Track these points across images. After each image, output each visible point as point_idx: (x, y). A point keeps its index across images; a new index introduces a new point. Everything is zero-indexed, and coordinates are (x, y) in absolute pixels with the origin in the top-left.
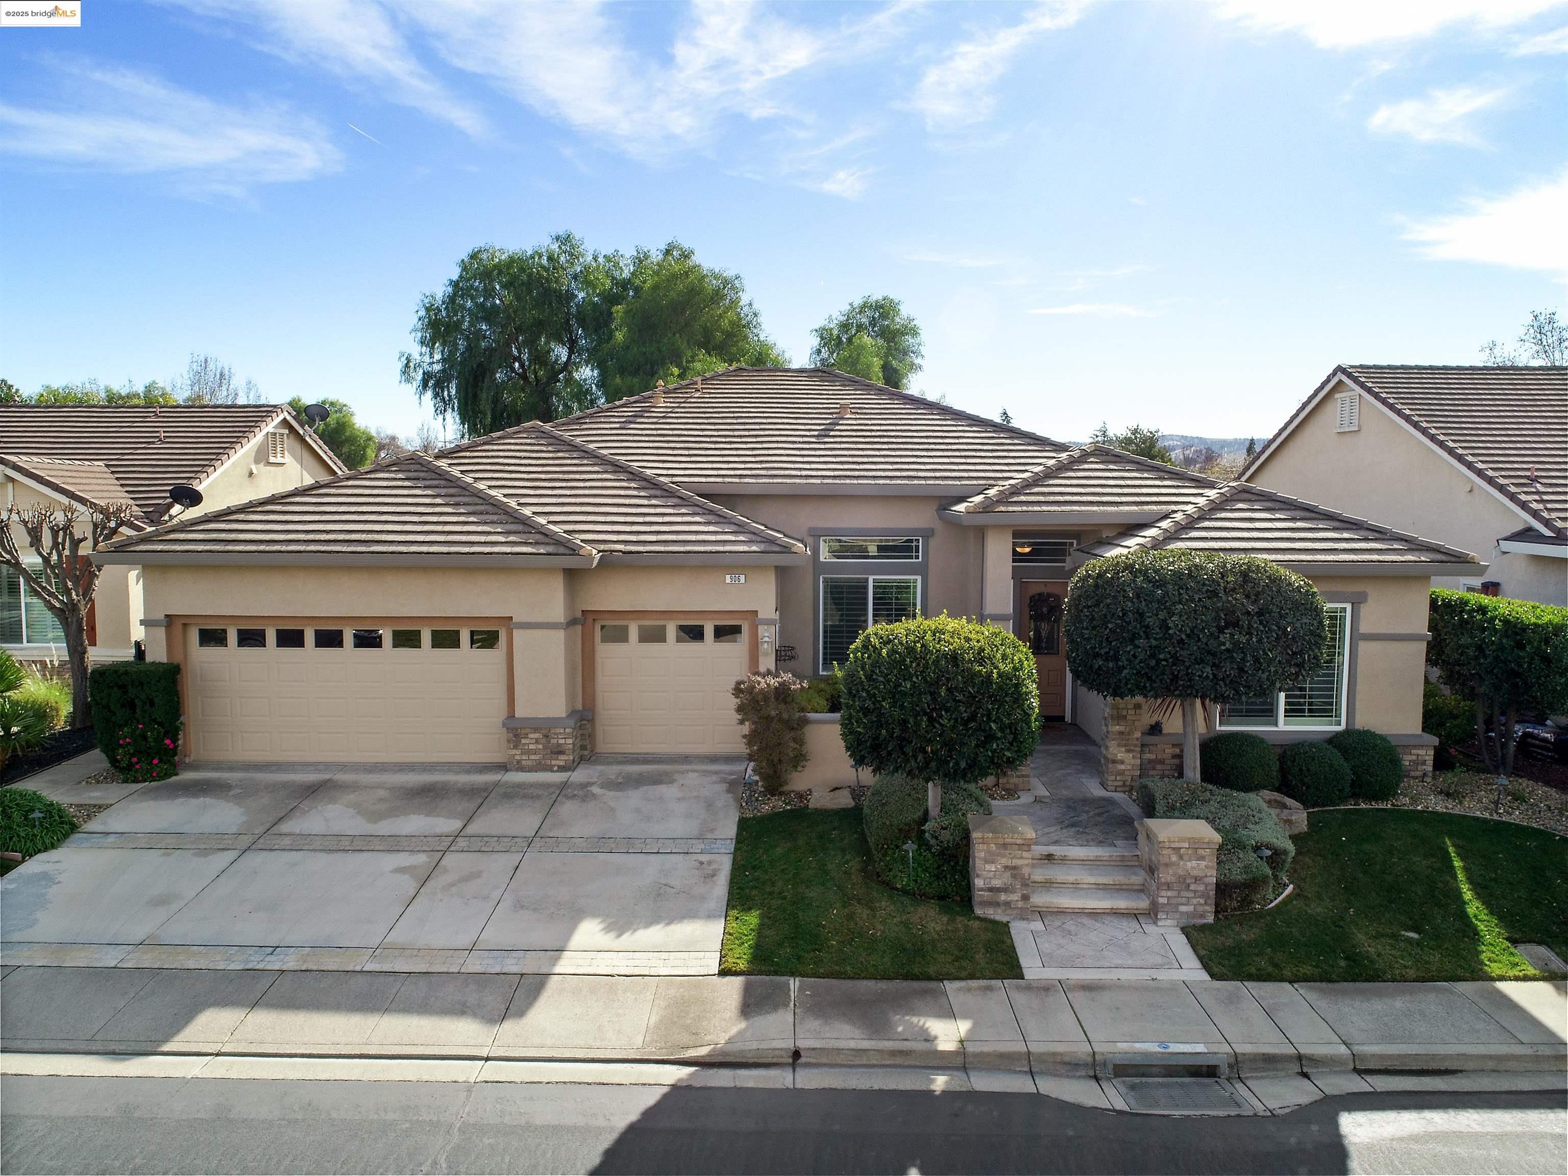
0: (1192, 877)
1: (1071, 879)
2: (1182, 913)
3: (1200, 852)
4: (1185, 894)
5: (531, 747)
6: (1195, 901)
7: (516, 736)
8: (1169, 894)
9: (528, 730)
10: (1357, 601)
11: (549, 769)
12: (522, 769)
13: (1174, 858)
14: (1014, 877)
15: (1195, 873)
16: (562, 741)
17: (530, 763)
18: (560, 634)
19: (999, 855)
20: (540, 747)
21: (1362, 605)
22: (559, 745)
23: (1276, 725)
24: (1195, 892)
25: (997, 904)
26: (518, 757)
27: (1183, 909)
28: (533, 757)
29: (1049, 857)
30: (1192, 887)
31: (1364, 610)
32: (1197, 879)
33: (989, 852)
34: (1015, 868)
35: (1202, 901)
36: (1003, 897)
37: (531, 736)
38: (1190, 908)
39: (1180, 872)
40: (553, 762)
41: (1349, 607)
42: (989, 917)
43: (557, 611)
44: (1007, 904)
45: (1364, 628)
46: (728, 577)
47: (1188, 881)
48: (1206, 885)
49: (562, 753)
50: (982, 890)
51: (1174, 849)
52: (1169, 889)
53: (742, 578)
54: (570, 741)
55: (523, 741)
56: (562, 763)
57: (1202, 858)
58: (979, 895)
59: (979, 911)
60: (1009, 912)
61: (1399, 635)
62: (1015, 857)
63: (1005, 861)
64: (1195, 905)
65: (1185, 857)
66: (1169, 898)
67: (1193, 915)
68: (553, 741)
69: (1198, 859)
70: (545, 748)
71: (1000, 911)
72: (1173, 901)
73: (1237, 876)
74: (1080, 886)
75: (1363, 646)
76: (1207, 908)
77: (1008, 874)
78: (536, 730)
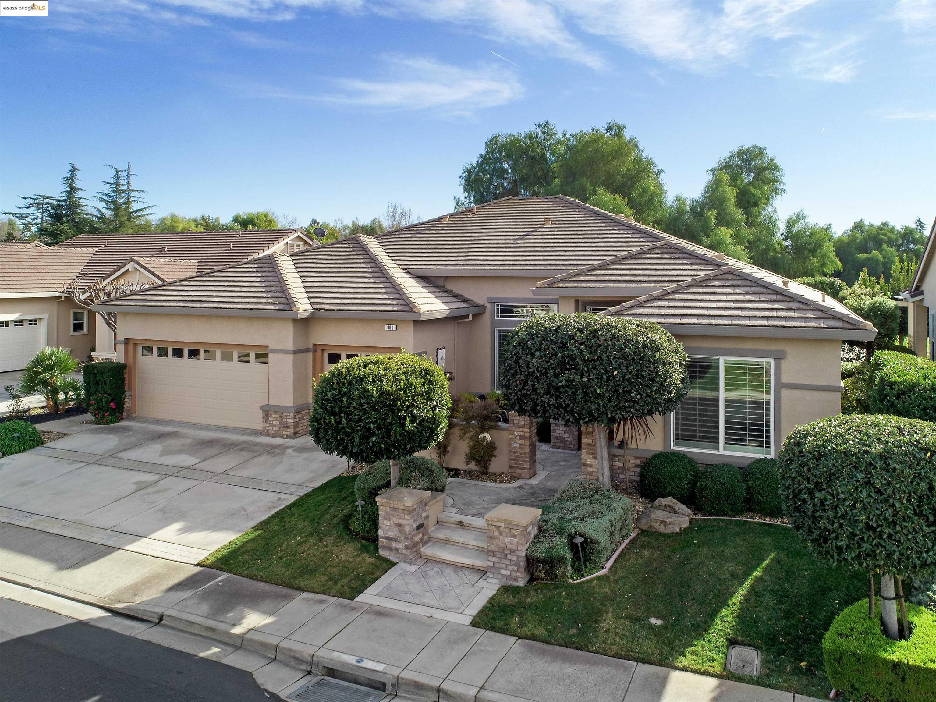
0: (508, 549)
1: (461, 540)
2: (502, 575)
3: (513, 531)
4: (504, 561)
5: (274, 422)
6: (511, 568)
7: (267, 415)
8: (494, 559)
9: (272, 413)
10: (779, 358)
11: (282, 436)
12: (269, 435)
13: (496, 534)
14: (400, 531)
15: (510, 547)
16: (288, 420)
17: (273, 432)
18: (291, 357)
19: (392, 515)
20: (278, 423)
21: (783, 361)
22: (287, 423)
23: (718, 449)
24: (511, 560)
25: (390, 549)
26: (267, 428)
27: (503, 572)
28: (275, 429)
29: (461, 523)
30: (509, 557)
31: (784, 364)
32: (512, 551)
33: (386, 512)
34: (400, 525)
35: (516, 569)
36: (394, 545)
37: (274, 416)
38: (507, 573)
39: (500, 544)
40: (284, 433)
41: (772, 361)
42: (386, 557)
43: (289, 344)
44: (397, 550)
45: (785, 379)
46: (386, 326)
47: (506, 552)
48: (518, 557)
49: (288, 427)
50: (382, 538)
51: (496, 526)
52: (494, 556)
53: (394, 327)
54: (292, 421)
55: (270, 419)
56: (288, 434)
57: (514, 536)
58: (382, 541)
59: (381, 552)
60: (398, 555)
61: (815, 386)
62: (400, 518)
63: (395, 520)
64: (511, 571)
65: (504, 534)
66: (494, 562)
67: (509, 578)
68: (285, 420)
69: (512, 537)
70: (280, 423)
71: (392, 554)
72: (497, 565)
73: (541, 554)
74: (467, 546)
75: (784, 393)
76: (519, 574)
77: (397, 529)
78: (276, 413)
